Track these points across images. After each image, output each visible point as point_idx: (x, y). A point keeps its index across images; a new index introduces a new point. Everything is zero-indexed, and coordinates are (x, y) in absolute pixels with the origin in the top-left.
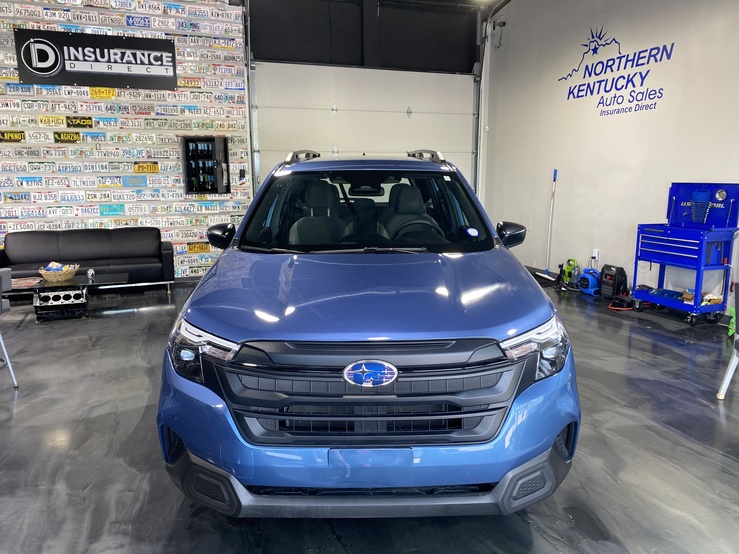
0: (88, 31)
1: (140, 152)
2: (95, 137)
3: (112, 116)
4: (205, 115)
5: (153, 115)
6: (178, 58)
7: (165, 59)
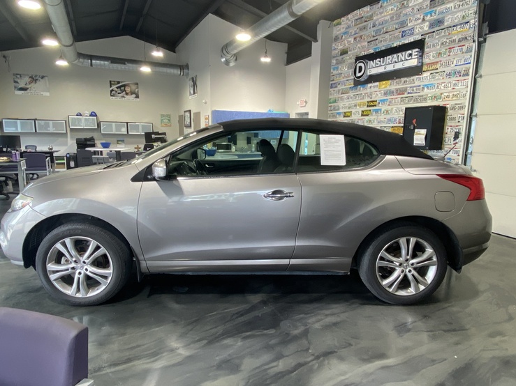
0: (383, 48)
1: (395, 120)
2: (377, 111)
3: (386, 98)
4: (437, 90)
5: (406, 95)
6: (426, 50)
7: (414, 54)
